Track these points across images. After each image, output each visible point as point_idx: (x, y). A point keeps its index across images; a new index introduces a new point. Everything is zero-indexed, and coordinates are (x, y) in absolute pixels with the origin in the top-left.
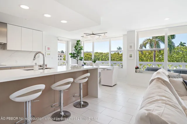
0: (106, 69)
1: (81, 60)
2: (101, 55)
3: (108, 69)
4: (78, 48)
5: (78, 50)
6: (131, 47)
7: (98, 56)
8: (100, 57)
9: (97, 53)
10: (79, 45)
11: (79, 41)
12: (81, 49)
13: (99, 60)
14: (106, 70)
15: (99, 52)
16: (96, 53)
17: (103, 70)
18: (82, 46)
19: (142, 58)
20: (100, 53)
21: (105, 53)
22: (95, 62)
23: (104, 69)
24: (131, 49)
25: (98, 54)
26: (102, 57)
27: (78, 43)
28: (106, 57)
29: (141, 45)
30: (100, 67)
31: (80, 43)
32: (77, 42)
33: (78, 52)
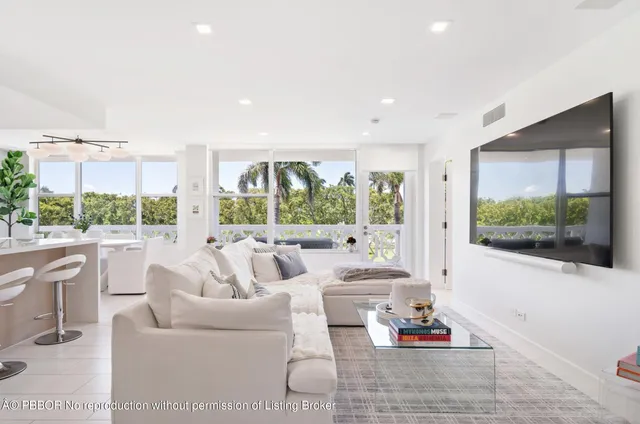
0: (125, 248)
1: (28, 222)
2: (110, 204)
3: (132, 246)
4: (12, 180)
5: (12, 186)
6: (196, 186)
7: (98, 207)
8: (106, 213)
9: (94, 195)
10: (16, 168)
11: (18, 154)
12: (27, 185)
13: (100, 222)
14: (125, 250)
15: (101, 193)
16: (88, 195)
17: (113, 249)
18: (31, 171)
19: (251, 214)
20: (106, 196)
21: (125, 198)
22: (85, 228)
23: (118, 247)
24: (196, 193)
25: (93, 202)
26: (115, 212)
27: (12, 161)
28: (129, 212)
29: (242, 176)
30: (104, 243)
31: (20, 160)
32: (10, 156)
33: (13, 193)
